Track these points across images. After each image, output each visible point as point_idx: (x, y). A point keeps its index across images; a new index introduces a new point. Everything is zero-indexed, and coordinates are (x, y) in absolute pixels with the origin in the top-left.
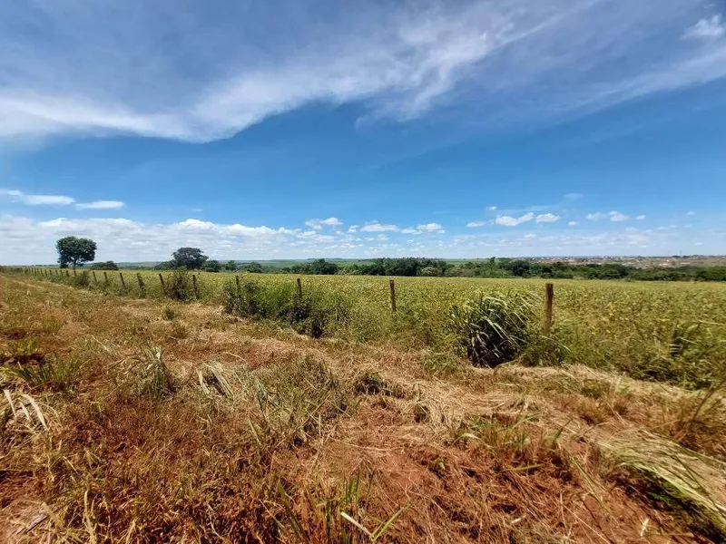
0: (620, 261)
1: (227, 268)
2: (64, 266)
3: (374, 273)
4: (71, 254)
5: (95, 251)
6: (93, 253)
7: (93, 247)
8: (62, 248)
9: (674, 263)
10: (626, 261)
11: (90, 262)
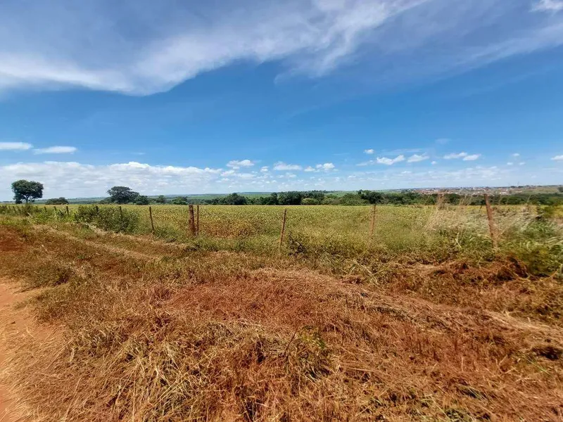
0: (472, 191)
1: (158, 202)
2: (18, 202)
3: (271, 203)
4: (25, 193)
5: (43, 190)
6: (41, 192)
7: (40, 188)
8: (16, 189)
9: (510, 192)
10: (477, 191)
11: (39, 199)
